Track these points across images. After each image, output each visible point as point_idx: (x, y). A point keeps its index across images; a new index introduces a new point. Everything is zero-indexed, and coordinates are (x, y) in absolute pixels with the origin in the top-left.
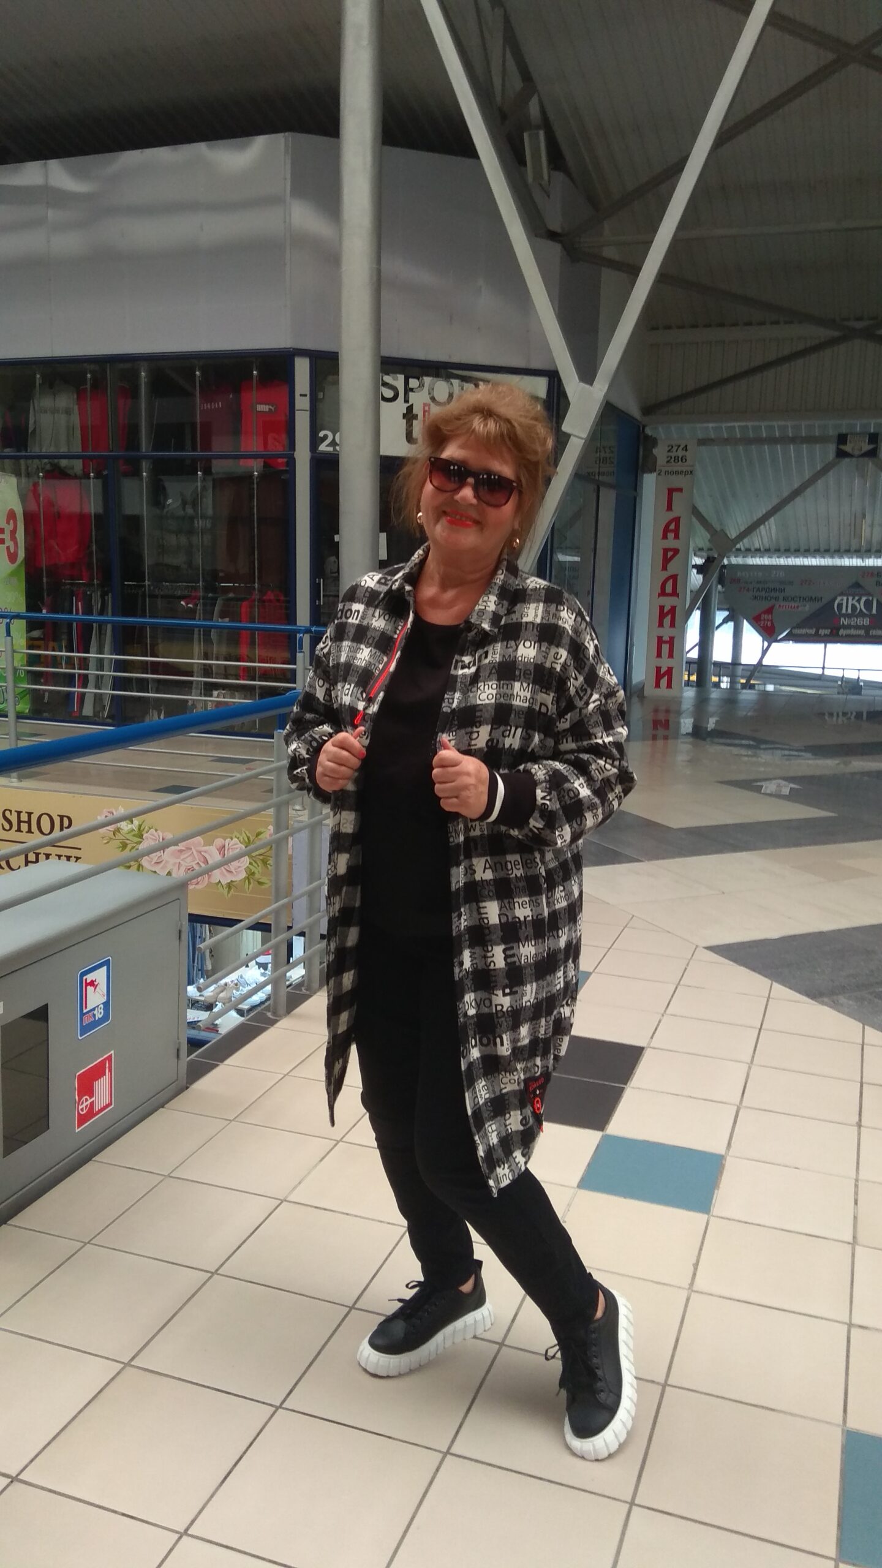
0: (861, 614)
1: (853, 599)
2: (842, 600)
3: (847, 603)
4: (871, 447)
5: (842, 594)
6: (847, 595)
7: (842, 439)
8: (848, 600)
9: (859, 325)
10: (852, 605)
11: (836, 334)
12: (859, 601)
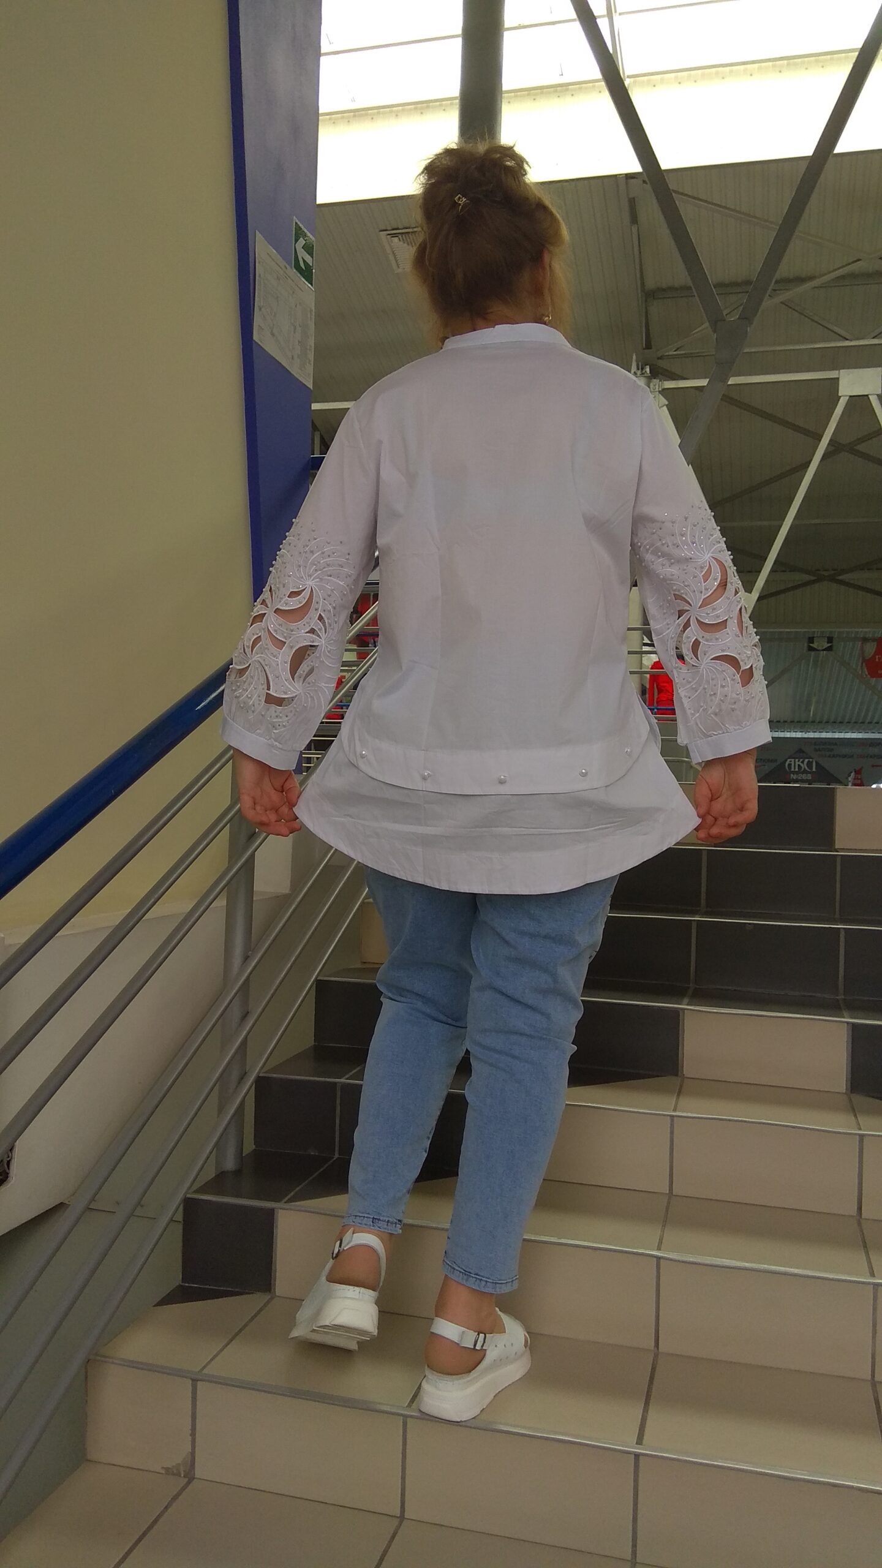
0: (805, 772)
1: (799, 761)
2: (791, 761)
3: (795, 764)
4: (829, 645)
5: (789, 758)
6: (795, 758)
7: (811, 640)
8: (795, 761)
9: (826, 573)
10: (799, 765)
11: (813, 578)
12: (803, 762)
